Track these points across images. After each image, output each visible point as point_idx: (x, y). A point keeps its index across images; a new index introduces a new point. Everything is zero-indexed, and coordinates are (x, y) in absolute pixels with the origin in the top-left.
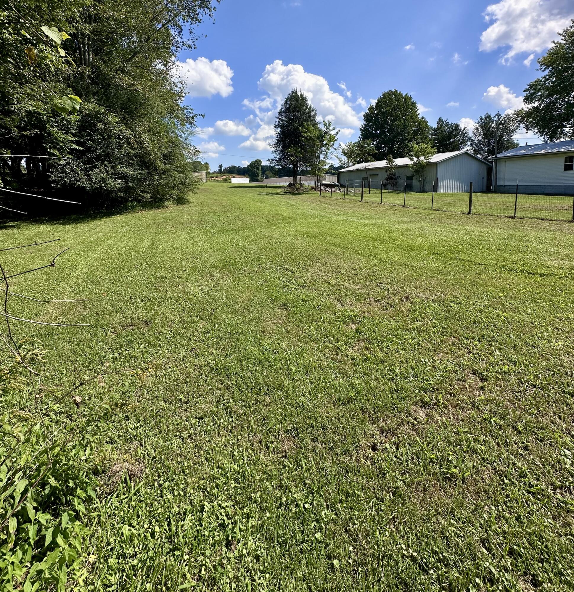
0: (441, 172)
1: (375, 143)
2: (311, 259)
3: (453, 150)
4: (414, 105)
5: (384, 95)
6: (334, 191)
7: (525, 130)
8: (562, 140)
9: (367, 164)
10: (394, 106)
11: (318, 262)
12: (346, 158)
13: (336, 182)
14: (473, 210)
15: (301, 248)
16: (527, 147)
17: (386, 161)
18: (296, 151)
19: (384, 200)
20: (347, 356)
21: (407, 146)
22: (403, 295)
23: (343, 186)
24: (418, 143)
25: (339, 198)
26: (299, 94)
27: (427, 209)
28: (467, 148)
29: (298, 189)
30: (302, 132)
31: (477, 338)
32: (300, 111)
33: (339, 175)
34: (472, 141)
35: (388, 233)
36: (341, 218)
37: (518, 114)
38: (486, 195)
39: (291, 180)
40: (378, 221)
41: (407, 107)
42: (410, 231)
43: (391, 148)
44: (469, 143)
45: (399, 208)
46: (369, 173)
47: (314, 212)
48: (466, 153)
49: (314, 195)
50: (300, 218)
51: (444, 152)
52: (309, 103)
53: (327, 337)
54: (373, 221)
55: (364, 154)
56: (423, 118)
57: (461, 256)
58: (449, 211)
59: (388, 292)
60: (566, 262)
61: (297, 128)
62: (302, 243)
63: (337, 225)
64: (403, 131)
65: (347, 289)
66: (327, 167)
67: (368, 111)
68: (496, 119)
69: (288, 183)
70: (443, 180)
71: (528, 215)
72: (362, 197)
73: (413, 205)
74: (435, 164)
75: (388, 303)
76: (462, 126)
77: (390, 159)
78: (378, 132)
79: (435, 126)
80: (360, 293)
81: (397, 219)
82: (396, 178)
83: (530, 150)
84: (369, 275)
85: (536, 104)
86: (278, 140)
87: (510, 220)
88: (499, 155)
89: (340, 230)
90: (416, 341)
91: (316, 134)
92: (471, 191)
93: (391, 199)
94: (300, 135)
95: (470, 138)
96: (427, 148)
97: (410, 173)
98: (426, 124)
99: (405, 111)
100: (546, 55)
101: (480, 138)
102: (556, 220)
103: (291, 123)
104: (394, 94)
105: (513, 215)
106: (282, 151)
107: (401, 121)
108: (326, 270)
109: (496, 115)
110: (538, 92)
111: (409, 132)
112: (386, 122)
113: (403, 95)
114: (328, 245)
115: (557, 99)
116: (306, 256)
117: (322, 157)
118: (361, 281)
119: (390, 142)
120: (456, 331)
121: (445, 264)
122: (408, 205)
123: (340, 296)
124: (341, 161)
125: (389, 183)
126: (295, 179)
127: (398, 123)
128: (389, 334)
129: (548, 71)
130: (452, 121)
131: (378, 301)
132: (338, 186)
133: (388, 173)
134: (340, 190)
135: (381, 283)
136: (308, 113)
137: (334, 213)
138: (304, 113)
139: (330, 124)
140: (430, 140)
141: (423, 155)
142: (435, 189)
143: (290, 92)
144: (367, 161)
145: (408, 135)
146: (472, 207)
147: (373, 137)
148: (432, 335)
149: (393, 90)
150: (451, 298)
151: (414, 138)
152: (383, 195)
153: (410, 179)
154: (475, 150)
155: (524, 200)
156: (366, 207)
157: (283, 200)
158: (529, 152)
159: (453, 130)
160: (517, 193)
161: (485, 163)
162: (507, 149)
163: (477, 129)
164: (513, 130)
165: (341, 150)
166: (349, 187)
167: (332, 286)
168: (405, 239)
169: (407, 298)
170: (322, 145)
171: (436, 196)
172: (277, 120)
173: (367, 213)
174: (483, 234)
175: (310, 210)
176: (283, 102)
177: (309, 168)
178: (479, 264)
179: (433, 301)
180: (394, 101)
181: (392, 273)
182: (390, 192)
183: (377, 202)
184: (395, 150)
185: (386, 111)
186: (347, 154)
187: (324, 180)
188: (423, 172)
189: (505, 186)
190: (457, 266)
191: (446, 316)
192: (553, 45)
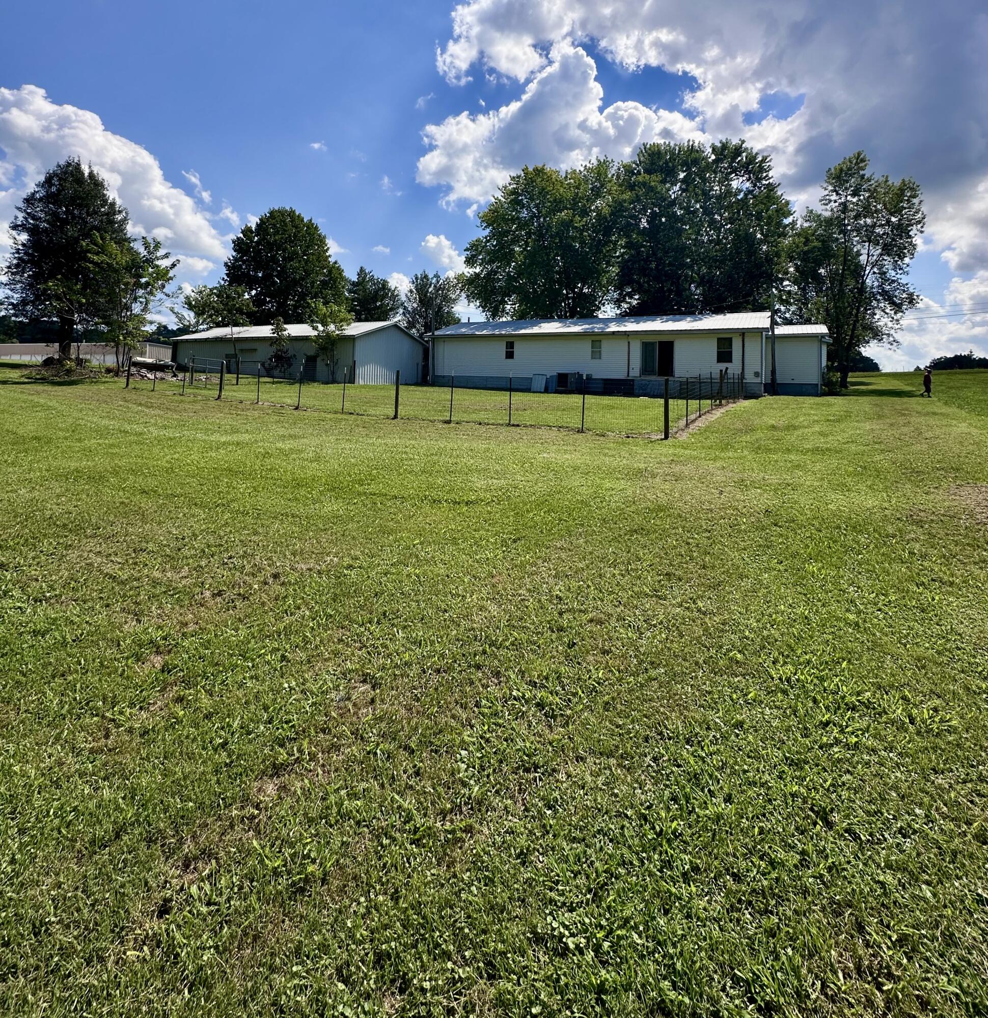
0: (360, 351)
1: (254, 292)
2: (78, 530)
3: (379, 319)
4: (322, 241)
5: (271, 213)
6: (162, 379)
7: (466, 301)
8: (504, 319)
9: (236, 329)
10: (290, 236)
11: (94, 536)
12: (192, 314)
13: (168, 361)
14: (402, 411)
15: (52, 508)
16: (469, 324)
17: (271, 327)
18: (70, 289)
19: (263, 396)
20: (130, 731)
21: (309, 306)
22: (271, 570)
23: (183, 368)
24: (326, 303)
25: (170, 393)
26: (86, 172)
27: (336, 413)
28: (398, 318)
29: (69, 372)
30: (89, 251)
31: (376, 620)
32: (88, 206)
33: (175, 346)
34: (405, 308)
35: (261, 458)
36: (170, 433)
37: (459, 278)
38: (420, 388)
39: (53, 350)
40: (246, 437)
41: (312, 240)
42: (301, 451)
43: (282, 305)
44: (401, 311)
45: (289, 411)
46: (239, 346)
47: (105, 422)
48: (396, 326)
49: (112, 386)
50: (66, 438)
51: (366, 320)
52: (112, 195)
53: (87, 704)
54: (235, 438)
55: (230, 311)
56: (336, 263)
57: (373, 488)
58: (368, 415)
59: (242, 573)
60: (495, 481)
61: (77, 240)
62: (58, 496)
63: (156, 450)
64: (303, 279)
65: (155, 583)
66: (150, 329)
67: (241, 235)
68: (434, 281)
69: (44, 358)
70: (363, 365)
71: (466, 417)
72: (220, 390)
73: (314, 406)
74: (352, 338)
75: (239, 595)
76: (392, 284)
77: (278, 324)
78: (260, 275)
79: (354, 278)
80: (185, 586)
81: (282, 432)
82: (289, 359)
83: (471, 329)
84: (209, 546)
85: (478, 270)
86: (19, 259)
87: (446, 426)
88: (436, 333)
89: (165, 457)
90: (279, 654)
91: (124, 260)
92: (399, 382)
93: (278, 395)
94: (82, 255)
95: (402, 304)
96: (340, 311)
97: (311, 350)
98: (340, 274)
99: (308, 247)
100: (487, 210)
101: (415, 305)
102: (493, 424)
103: (61, 228)
104: (289, 215)
105: (448, 418)
106: (31, 285)
107: (300, 261)
108: (111, 551)
109: (435, 276)
110: (480, 254)
111: (313, 283)
112: (274, 259)
113: (305, 220)
114: (127, 495)
115: (498, 267)
116: (65, 525)
117: (137, 308)
118: (191, 561)
119: (281, 294)
120: (347, 617)
121: (348, 503)
122: (304, 406)
123: (136, 603)
124: (181, 318)
125: (277, 366)
126: (65, 350)
127: (295, 264)
128: (232, 655)
129: (488, 230)
130: (378, 275)
131: (220, 594)
132: (172, 367)
133: (274, 348)
134: (175, 376)
135: (230, 558)
136: (107, 214)
137: (155, 424)
138: (95, 213)
139: (158, 245)
140: (347, 299)
141: (334, 323)
142: (351, 379)
143: (62, 163)
144: (236, 324)
145: (312, 287)
146: (400, 407)
147: (251, 283)
148: (308, 634)
149: (288, 209)
150: (347, 561)
151: (321, 292)
152: (263, 388)
153: (311, 360)
154: (409, 322)
155: (464, 397)
156: (226, 411)
157: (24, 397)
158: (470, 332)
159: (380, 289)
160: (452, 387)
161: (420, 343)
162: (447, 324)
163: (411, 291)
164: (455, 300)
165: (182, 298)
166: (195, 370)
167: (123, 583)
168: (289, 468)
169: (276, 576)
170: (139, 285)
171: (351, 390)
172: (21, 216)
173: (228, 421)
174: (408, 450)
175: (95, 420)
176: (42, 178)
177: (104, 328)
178: (396, 498)
179: (319, 572)
180: (290, 227)
181: (256, 533)
182: (277, 382)
183: (250, 400)
184: (290, 309)
185: (276, 241)
186: (195, 307)
187: (142, 354)
188: (332, 350)
189: (444, 377)
190: (365, 505)
191: (336, 595)
192: (494, 200)
